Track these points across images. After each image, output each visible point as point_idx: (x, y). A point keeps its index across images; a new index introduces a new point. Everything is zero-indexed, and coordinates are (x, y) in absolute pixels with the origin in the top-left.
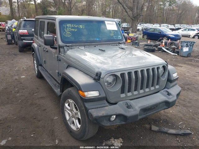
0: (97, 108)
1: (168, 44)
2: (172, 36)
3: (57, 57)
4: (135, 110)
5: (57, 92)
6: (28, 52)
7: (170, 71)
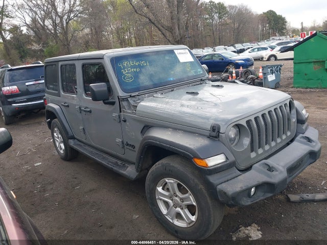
0: (228, 181)
1: (240, 74)
2: (240, 62)
3: (118, 118)
4: (281, 172)
5: (127, 174)
6: (22, 123)
7: (297, 107)
